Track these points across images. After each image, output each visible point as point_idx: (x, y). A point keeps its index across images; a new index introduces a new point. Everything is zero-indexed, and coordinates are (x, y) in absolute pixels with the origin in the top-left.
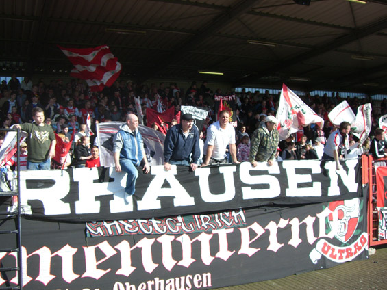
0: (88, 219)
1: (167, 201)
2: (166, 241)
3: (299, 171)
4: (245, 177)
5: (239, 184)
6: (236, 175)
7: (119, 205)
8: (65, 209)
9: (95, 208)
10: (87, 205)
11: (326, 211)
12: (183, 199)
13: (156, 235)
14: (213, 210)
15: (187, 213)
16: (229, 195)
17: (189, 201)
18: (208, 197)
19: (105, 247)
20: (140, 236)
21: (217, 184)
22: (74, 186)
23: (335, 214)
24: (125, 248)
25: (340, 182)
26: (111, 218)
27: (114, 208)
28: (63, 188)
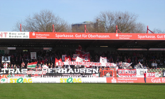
0: (62, 73)
1: (71, 72)
3: (88, 70)
5: (80, 71)
6: (79, 70)
7: (66, 72)
8: (60, 72)
9: (63, 72)
11: (92, 75)
12: (73, 72)
13: (69, 76)
14: (76, 74)
15: (73, 74)
16: (78, 72)
18: (76, 72)
20: (68, 76)
21: (77, 71)
22: (61, 70)
23: (94, 76)
24: (66, 77)
25: (95, 71)
26: (65, 74)
27: (65, 73)
28: (60, 70)
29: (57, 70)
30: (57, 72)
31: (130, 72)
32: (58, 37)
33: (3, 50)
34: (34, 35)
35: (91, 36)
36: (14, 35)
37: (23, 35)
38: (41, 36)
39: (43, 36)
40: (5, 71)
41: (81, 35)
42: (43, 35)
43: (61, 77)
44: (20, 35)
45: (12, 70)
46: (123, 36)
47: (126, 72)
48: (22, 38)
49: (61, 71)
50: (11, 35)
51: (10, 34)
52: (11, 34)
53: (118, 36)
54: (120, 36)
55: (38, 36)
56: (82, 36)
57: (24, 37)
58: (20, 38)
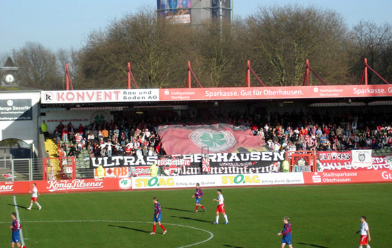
0: (219, 163)
1: (234, 160)
2: (234, 168)
3: (266, 155)
4: (252, 155)
5: (250, 157)
6: (250, 155)
7: (226, 160)
8: (215, 161)
9: (221, 161)
10: (219, 160)
11: (272, 165)
12: (237, 159)
13: (232, 166)
14: (244, 162)
15: (238, 162)
16: (247, 159)
17: (239, 160)
18: (243, 159)
19: (223, 169)
20: (229, 166)
21: (245, 157)
22: (217, 157)
23: (275, 166)
24: (226, 168)
25: (278, 157)
27: (224, 161)
28: (215, 157)
29: (210, 156)
30: (211, 160)
31: (340, 156)
32: (210, 96)
33: (102, 116)
34: (168, 94)
35: (270, 92)
36: (132, 96)
37: (148, 95)
38: (180, 96)
39: (183, 96)
40: (117, 161)
41: (250, 92)
42: (184, 93)
44: (143, 95)
45: (131, 159)
46: (326, 90)
47: (334, 157)
48: (147, 100)
49: (217, 159)
50: (128, 96)
51: (125, 93)
52: (127, 93)
53: (317, 91)
54: (321, 91)
55: (175, 96)
56: (252, 93)
57: (150, 97)
58: (143, 100)
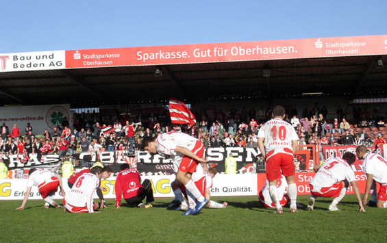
3: (232, 151)
5: (207, 155)
8: (150, 161)
9: (158, 161)
11: (244, 168)
23: (248, 170)
25: (252, 155)
26: (163, 164)
29: (141, 154)
30: (142, 160)
32: (144, 59)
34: (79, 57)
35: (240, 50)
36: (26, 62)
37: (50, 61)
38: (98, 60)
39: (102, 60)
41: (209, 51)
42: (103, 56)
43: (154, 174)
44: (41, 61)
46: (337, 44)
48: (47, 67)
49: (152, 158)
50: (19, 62)
51: (15, 58)
52: (19, 58)
53: (321, 46)
54: (328, 45)
55: (90, 60)
56: (212, 53)
57: (52, 64)
58: (42, 68)
